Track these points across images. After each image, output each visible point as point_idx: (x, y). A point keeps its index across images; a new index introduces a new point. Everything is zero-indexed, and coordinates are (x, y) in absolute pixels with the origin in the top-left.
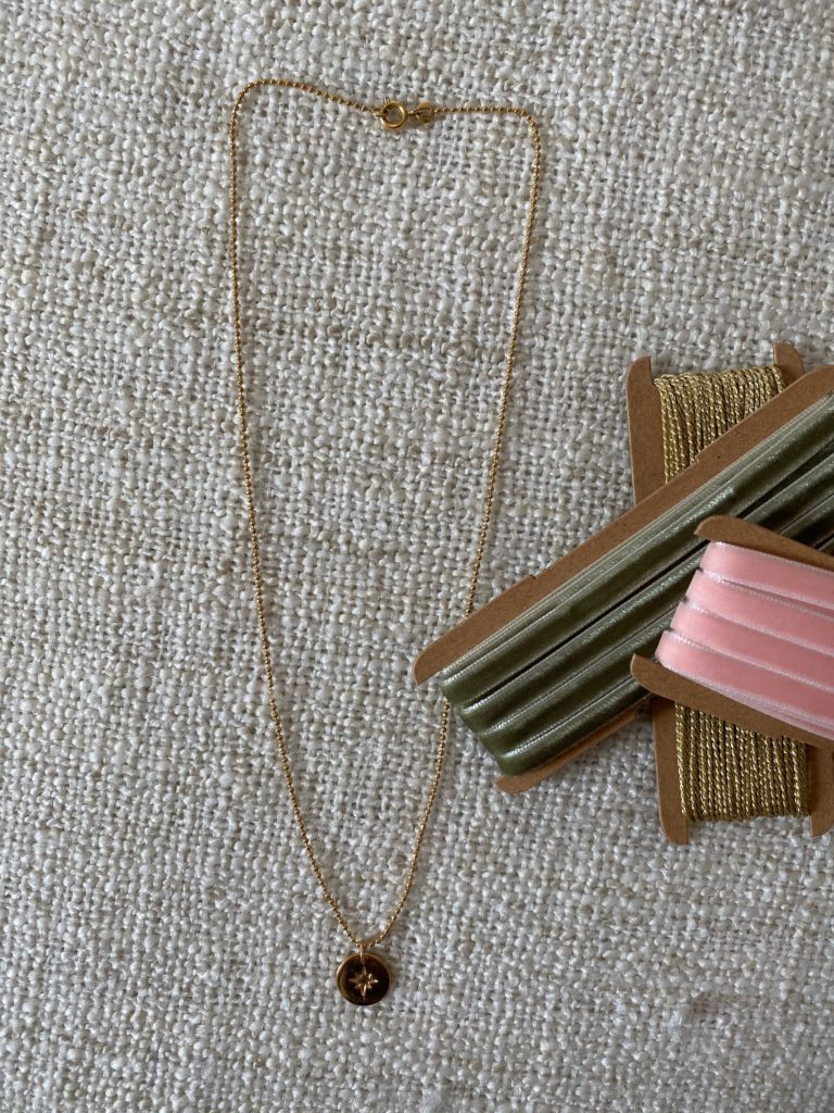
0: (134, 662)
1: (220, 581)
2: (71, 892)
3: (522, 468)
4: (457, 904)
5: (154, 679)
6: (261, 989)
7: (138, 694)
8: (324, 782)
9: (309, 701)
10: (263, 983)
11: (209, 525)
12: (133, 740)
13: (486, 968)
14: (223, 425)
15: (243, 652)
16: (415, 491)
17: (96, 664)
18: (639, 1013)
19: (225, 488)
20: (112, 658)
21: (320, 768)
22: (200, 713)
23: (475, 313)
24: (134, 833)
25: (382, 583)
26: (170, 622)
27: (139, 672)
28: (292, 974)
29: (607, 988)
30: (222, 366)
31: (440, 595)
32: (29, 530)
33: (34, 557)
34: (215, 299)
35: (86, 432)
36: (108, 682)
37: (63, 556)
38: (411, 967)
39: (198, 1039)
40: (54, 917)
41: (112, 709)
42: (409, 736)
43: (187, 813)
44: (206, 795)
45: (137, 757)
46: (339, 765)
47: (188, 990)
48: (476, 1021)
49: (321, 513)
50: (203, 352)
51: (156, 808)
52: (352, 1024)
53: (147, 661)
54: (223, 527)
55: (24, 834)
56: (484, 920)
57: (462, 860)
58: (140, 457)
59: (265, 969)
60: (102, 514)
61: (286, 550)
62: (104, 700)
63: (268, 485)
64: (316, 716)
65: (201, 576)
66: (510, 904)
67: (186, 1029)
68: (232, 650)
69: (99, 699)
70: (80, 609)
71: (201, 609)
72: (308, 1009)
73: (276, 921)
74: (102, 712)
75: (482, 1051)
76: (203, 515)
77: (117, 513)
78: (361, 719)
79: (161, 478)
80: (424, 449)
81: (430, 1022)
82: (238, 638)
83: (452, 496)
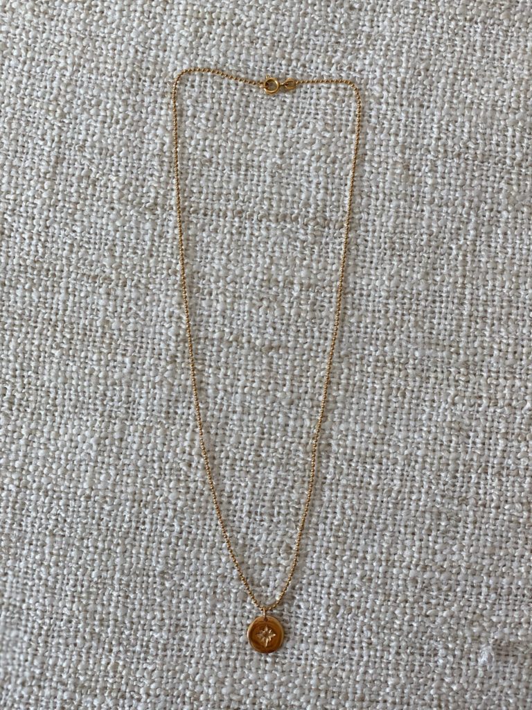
0: (113, 421)
1: (168, 368)
2: (68, 580)
3: (358, 292)
4: (326, 579)
5: (127, 432)
6: (196, 645)
7: (116, 443)
8: (237, 498)
9: (226, 445)
10: (197, 640)
11: (161, 334)
12: (112, 472)
13: (348, 625)
14: (170, 271)
15: (183, 414)
16: (291, 308)
17: (89, 424)
18: (454, 656)
19: (171, 310)
20: (99, 419)
21: (234, 488)
22: (156, 453)
23: (324, 200)
24: (112, 536)
25: (271, 367)
26: (136, 395)
27: (116, 428)
28: (217, 633)
29: (431, 637)
30: (169, 236)
31: (309, 374)
32: (47, 340)
33: (49, 357)
34: (165, 196)
35: (85, 278)
36: (97, 435)
37: (69, 355)
38: (298, 626)
39: (153, 682)
40: (57, 597)
41: (99, 453)
42: (292, 466)
43: (147, 520)
44: (160, 509)
45: (114, 485)
46: (246, 486)
47: (147, 646)
48: (343, 664)
49: (231, 324)
50: (158, 228)
51: (127, 519)
52: (258, 669)
53: (122, 421)
54: (170, 334)
55: (38, 540)
56: (346, 590)
57: (329, 548)
58: (119, 292)
59: (199, 630)
60: (94, 328)
61: (210, 348)
62: (95, 447)
63: (198, 307)
64: (231, 455)
65: (156, 365)
66: (362, 578)
67: (145, 674)
68: (176, 413)
69: (91, 446)
70: (79, 388)
71: (157, 386)
72: (228, 658)
73: (206, 594)
74: (93, 454)
75: (348, 686)
76: (157, 327)
77: (103, 327)
78: (260, 456)
79: (132, 305)
80: (295, 282)
81: (312, 665)
82: (180, 405)
83: (314, 311)
